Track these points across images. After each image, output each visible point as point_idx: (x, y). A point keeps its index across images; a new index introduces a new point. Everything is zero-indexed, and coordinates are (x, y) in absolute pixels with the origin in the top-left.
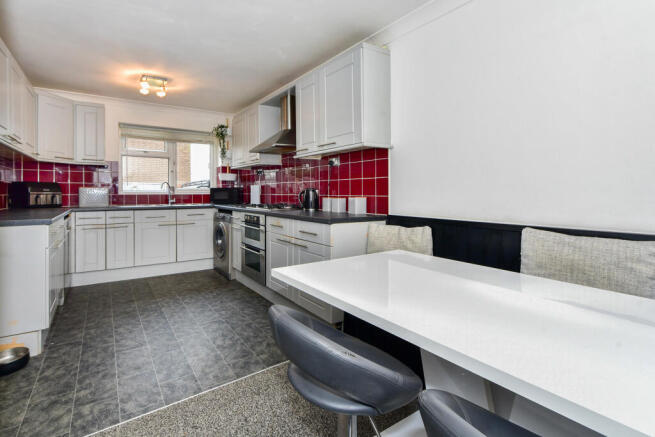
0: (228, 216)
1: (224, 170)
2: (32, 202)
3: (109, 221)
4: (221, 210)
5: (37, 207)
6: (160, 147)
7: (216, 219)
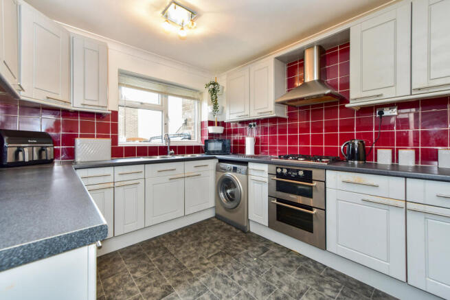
0: (243, 168)
1: (211, 123)
2: (10, 158)
3: (118, 178)
4: (221, 161)
5: (18, 165)
6: (154, 98)
7: (218, 169)
